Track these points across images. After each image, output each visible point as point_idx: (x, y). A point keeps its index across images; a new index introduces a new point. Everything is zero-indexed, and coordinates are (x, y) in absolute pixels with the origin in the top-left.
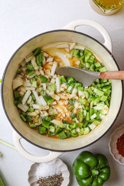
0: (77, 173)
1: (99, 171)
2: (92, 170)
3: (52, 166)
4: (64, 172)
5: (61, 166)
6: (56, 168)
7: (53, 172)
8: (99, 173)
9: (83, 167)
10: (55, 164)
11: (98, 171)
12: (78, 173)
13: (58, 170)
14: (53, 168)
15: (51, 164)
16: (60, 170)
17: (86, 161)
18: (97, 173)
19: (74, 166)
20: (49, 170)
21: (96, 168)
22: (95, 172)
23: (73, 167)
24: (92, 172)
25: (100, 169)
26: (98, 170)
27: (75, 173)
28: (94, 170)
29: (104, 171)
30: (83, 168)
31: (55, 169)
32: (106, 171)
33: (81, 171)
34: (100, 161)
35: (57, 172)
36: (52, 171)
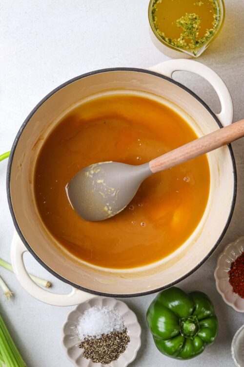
0: (155, 328)
1: (196, 324)
2: (183, 322)
3: (108, 316)
4: (130, 325)
5: (126, 315)
6: (115, 319)
7: (110, 327)
8: (195, 329)
9: (165, 317)
10: (114, 312)
11: (194, 325)
12: (157, 327)
13: (120, 322)
14: (110, 318)
15: (106, 311)
16: (123, 322)
17: (172, 306)
18: (193, 328)
19: (150, 314)
20: (103, 322)
21: (191, 318)
22: (191, 327)
23: (148, 317)
24: (183, 325)
25: (198, 321)
26: (194, 322)
27: (151, 328)
28: (187, 322)
29: (206, 325)
30: (166, 319)
31: (113, 320)
32: (209, 325)
33: (163, 324)
34: (197, 306)
35: (118, 327)
36: (108, 324)
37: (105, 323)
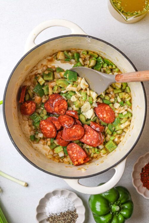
0: (94, 209)
1: (120, 207)
2: (112, 205)
3: (64, 201)
4: (78, 207)
5: (76, 200)
6: (69, 203)
7: (66, 208)
8: (119, 209)
10: (68, 198)
11: (118, 207)
13: (72, 205)
14: (66, 202)
15: (63, 198)
16: (74, 205)
17: (105, 195)
18: (118, 209)
19: (91, 200)
20: (61, 205)
21: (117, 202)
22: (115, 208)
23: (90, 202)
24: (111, 207)
25: (121, 205)
26: (118, 205)
27: (92, 209)
28: (114, 205)
29: (126, 207)
30: (101, 203)
31: (68, 204)
32: (128, 207)
33: (99, 206)
34: (121, 195)
35: (70, 208)
36: (65, 206)
37: (62, 205)
